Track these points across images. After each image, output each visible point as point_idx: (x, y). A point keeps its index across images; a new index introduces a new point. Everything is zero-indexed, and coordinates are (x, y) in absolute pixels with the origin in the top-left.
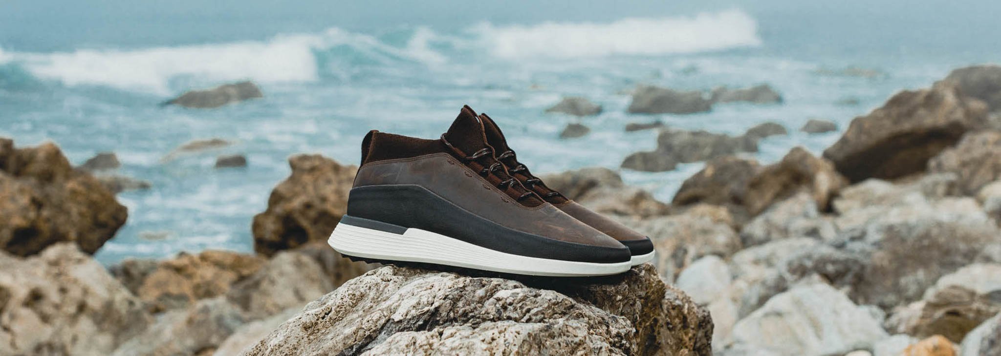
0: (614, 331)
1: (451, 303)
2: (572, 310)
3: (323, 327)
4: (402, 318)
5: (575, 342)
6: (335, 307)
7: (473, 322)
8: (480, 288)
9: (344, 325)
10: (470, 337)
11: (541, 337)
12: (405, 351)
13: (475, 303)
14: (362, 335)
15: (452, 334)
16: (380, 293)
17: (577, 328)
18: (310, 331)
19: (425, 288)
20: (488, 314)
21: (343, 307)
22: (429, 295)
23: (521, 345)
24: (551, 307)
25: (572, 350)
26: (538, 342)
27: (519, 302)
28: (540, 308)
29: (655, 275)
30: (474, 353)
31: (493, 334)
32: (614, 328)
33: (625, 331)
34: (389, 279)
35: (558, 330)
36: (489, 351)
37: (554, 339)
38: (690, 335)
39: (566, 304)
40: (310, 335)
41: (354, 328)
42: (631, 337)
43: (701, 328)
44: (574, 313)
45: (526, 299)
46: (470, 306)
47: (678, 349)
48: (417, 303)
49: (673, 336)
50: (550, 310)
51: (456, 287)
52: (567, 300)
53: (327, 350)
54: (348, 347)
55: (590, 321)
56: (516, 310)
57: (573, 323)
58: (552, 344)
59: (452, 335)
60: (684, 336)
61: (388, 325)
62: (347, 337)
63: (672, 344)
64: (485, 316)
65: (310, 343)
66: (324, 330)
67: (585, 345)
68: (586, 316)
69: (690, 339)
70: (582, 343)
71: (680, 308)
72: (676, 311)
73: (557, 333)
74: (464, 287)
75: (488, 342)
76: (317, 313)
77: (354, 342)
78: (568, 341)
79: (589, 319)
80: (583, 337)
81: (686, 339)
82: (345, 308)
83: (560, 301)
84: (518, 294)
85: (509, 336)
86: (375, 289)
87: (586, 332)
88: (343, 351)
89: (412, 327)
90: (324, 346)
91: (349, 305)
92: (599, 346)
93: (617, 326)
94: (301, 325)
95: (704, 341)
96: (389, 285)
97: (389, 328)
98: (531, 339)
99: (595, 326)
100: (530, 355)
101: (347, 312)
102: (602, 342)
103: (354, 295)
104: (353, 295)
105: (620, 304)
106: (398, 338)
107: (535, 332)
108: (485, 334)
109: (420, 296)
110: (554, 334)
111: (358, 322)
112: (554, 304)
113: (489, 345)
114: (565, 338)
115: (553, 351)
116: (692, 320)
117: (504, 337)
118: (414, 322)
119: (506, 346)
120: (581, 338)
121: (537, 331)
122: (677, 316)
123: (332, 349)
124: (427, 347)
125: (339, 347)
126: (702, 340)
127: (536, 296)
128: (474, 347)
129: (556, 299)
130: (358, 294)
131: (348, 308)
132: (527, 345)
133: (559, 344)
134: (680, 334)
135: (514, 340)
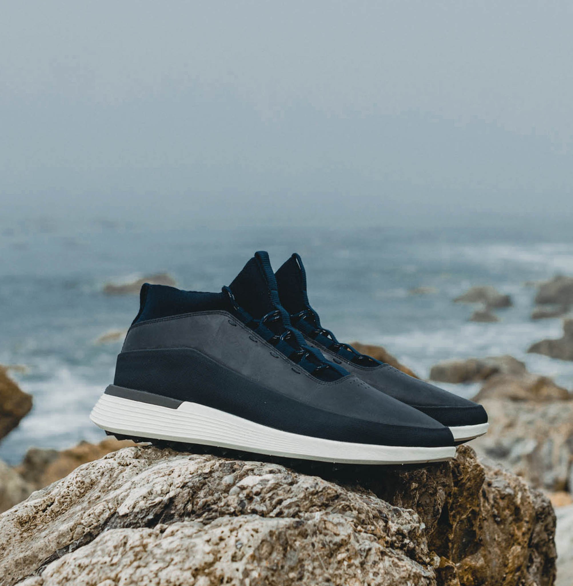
0: (394, 527)
1: (189, 493)
2: (336, 501)
3: (42, 521)
4: (127, 511)
5: (334, 542)
6: (59, 497)
7: (207, 517)
8: (230, 473)
9: (64, 519)
10: (194, 535)
11: (287, 535)
12: (112, 554)
13: (219, 493)
14: (80, 533)
15: (172, 532)
16: (113, 480)
17: (339, 524)
18: (26, 526)
19: (163, 474)
20: (229, 506)
21: (69, 497)
22: (165, 483)
23: (259, 547)
24: (308, 497)
25: (331, 552)
26: (283, 542)
27: (269, 492)
28: (295, 499)
29: (471, 458)
30: (194, 557)
31: (222, 532)
32: (395, 524)
33: (410, 528)
34: (128, 463)
35: (312, 528)
36: (213, 554)
37: (306, 538)
38: (524, 529)
39: (328, 494)
40: (24, 531)
41: (71, 523)
42: (418, 534)
43: (540, 521)
44: (339, 505)
45: (278, 487)
46: (213, 496)
47: (509, 546)
48: (148, 492)
49: (502, 530)
50: (307, 502)
51: (200, 472)
52: (331, 488)
53: (36, 551)
54: (62, 547)
55: (360, 515)
56: (265, 501)
57: (336, 518)
58: (303, 545)
59: (172, 534)
60: (516, 531)
61: (113, 520)
62: (62, 534)
63: (500, 540)
64: (223, 509)
65: (22, 542)
66: (42, 526)
67: (349, 546)
68: (355, 509)
69: (524, 534)
70: (344, 543)
71: (511, 498)
72: (506, 501)
73: (311, 530)
74: (211, 472)
75: (215, 543)
76: (36, 505)
77: (70, 541)
78: (326, 541)
79: (359, 513)
80: (346, 536)
81: (519, 534)
82: (71, 498)
83: (320, 490)
84: (268, 481)
85: (243, 534)
86: (108, 475)
87: (351, 529)
88: (56, 552)
89: (139, 523)
90: (34, 546)
91: (76, 495)
92: (367, 547)
93: (399, 521)
94: (15, 520)
95: (545, 536)
96: (125, 470)
97: (113, 523)
98: (274, 538)
99: (366, 522)
100: (270, 559)
101: (72, 504)
102: (372, 541)
103: (83, 482)
104: (81, 483)
105: (416, 492)
106: (107, 538)
107: (280, 530)
108: (213, 532)
109: (154, 484)
110: (307, 533)
111: (78, 516)
112: (313, 494)
113: (216, 547)
114: (321, 537)
115: (303, 554)
116: (527, 512)
117: (237, 536)
118: (142, 517)
119: (237, 548)
120: (343, 537)
121: (283, 528)
122: (508, 507)
123: (42, 549)
124: (140, 549)
125: (52, 547)
126: (541, 535)
127: (291, 484)
128: (195, 549)
129: (315, 488)
130: (87, 481)
131: (74, 498)
132: (267, 547)
133: (313, 545)
134: (511, 528)
135: (249, 541)
